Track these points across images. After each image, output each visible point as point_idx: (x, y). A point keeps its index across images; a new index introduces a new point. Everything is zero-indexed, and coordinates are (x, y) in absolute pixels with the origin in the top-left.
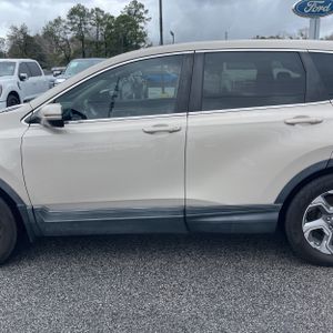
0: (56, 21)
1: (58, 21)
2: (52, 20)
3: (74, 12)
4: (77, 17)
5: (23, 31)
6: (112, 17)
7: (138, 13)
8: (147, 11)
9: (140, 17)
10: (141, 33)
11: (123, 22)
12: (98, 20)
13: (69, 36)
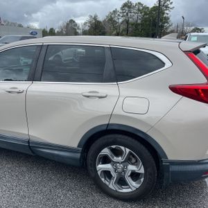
0: (114, 11)
1: (115, 12)
2: (112, 11)
3: (125, 5)
4: (126, 9)
5: (95, 18)
6: (148, 8)
7: (166, 4)
8: (172, 3)
9: (167, 7)
10: (165, 18)
11: (155, 11)
12: (139, 10)
13: (121, 21)
